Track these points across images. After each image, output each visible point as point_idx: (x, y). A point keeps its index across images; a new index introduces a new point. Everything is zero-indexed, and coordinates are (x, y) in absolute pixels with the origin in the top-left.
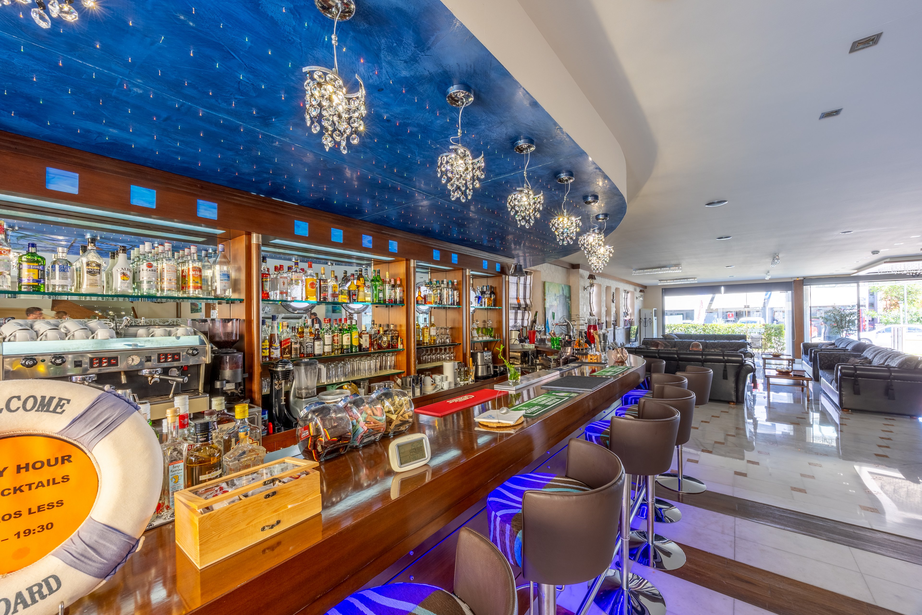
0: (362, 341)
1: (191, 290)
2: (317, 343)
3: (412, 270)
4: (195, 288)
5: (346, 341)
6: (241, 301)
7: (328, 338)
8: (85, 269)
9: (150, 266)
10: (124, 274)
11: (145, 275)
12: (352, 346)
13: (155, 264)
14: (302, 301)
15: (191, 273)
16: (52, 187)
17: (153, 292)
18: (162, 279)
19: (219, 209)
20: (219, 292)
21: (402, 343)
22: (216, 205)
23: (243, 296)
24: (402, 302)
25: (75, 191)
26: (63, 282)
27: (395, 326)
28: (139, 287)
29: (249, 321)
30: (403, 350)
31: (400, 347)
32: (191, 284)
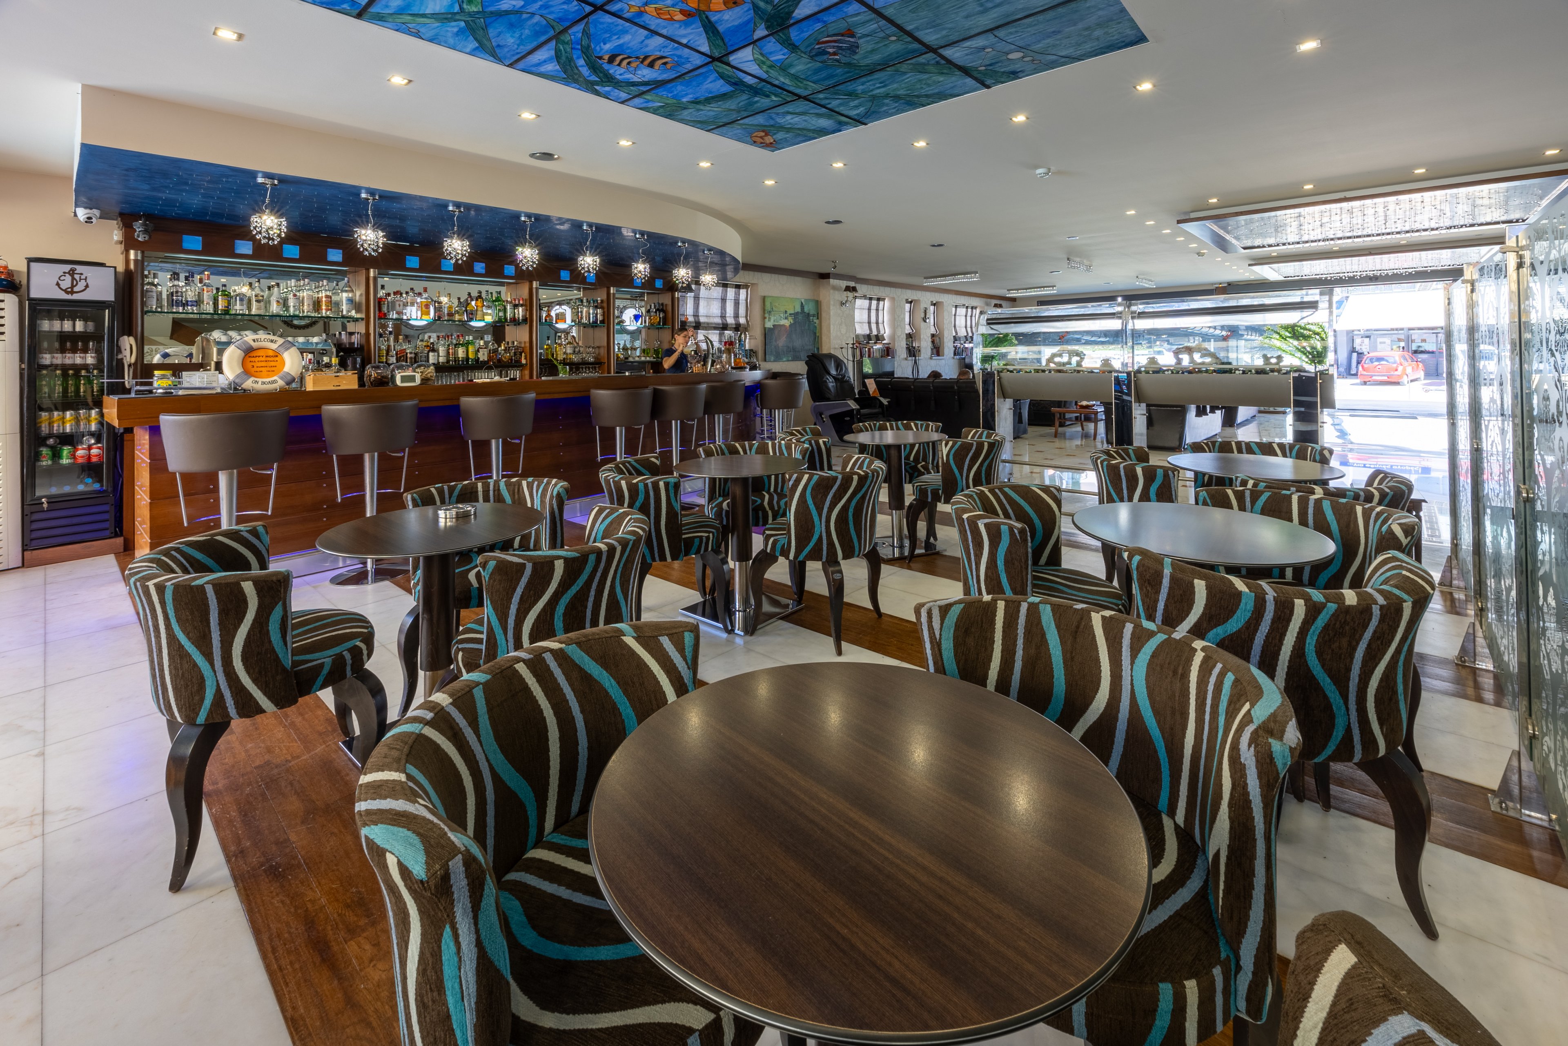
0: (480, 355)
1: (324, 311)
2: (431, 354)
3: (534, 291)
4: (327, 310)
5: (461, 352)
6: (362, 319)
7: (442, 350)
8: (254, 299)
9: (295, 295)
10: (278, 302)
11: (291, 303)
12: (467, 359)
13: (298, 294)
14: (417, 319)
15: (324, 299)
16: (238, 251)
17: (297, 313)
18: (303, 305)
19: (343, 255)
20: (344, 313)
21: (526, 358)
22: (341, 251)
23: (363, 316)
24: (525, 320)
25: (250, 252)
26: (241, 307)
27: (520, 343)
28: (287, 309)
29: (367, 334)
30: (526, 364)
31: (524, 361)
32: (324, 307)
